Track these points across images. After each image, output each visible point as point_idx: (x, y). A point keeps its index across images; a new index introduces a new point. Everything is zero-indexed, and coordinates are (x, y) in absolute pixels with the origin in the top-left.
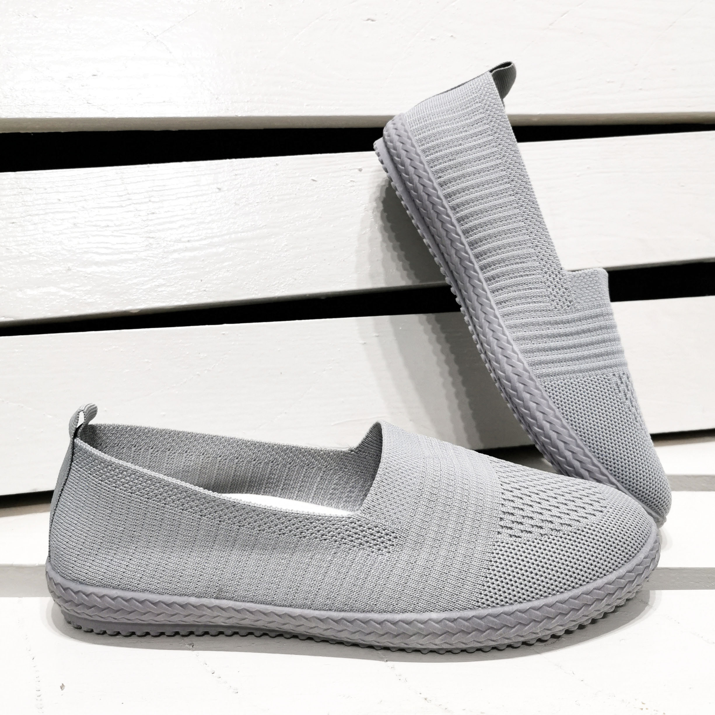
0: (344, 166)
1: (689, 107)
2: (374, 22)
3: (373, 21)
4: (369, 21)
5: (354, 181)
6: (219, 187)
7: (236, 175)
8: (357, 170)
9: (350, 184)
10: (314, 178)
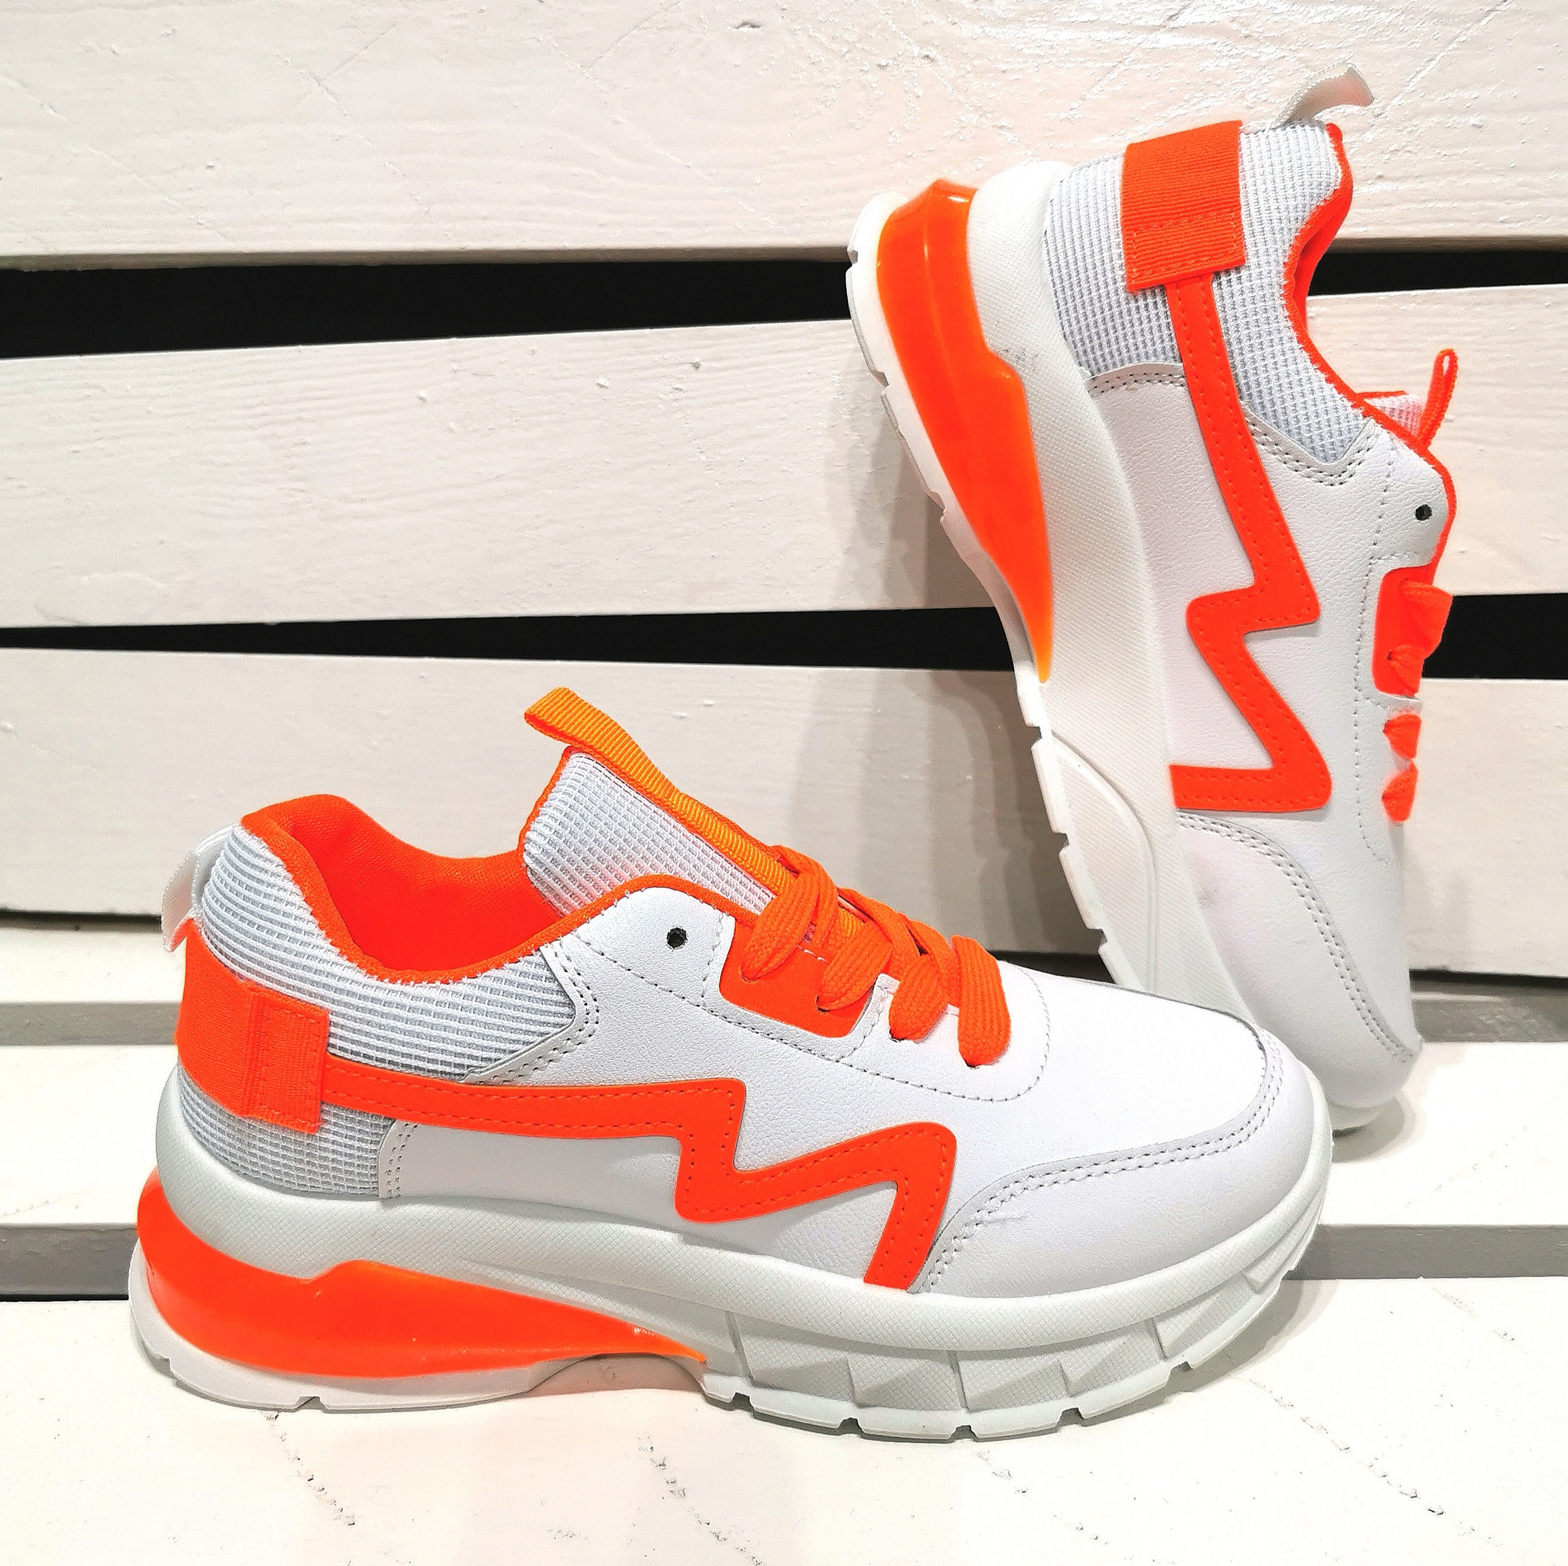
0: (667, 356)
1: (1503, 222)
2: (756, 29)
3: (753, 26)
4: (746, 29)
5: (681, 390)
6: (423, 394)
7: (456, 372)
8: (690, 365)
9: (671, 396)
10: (602, 382)
